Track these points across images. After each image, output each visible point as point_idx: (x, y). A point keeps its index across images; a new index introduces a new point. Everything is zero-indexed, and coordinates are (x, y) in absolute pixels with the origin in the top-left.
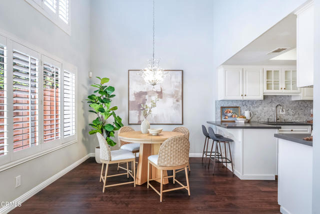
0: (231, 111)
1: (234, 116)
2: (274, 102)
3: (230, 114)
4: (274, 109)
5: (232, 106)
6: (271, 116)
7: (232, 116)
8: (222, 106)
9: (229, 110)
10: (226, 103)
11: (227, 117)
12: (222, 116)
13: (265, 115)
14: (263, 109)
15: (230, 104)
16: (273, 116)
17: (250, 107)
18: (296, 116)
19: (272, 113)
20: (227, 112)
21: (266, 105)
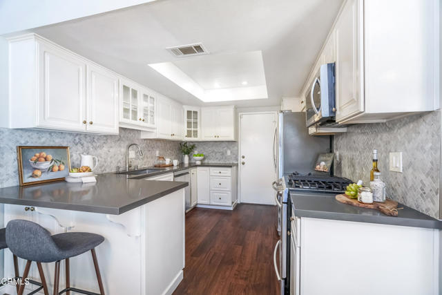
0: (50, 157)
1: (56, 168)
2: (122, 140)
3: (45, 165)
4: (123, 150)
5: (52, 144)
6: (119, 161)
7: (51, 169)
8: (22, 142)
9: (44, 154)
10: (35, 135)
11: (38, 173)
12: (25, 171)
13: (111, 162)
14: (109, 151)
15: (44, 140)
16: (122, 162)
17: (88, 147)
18: (145, 160)
19: (120, 157)
20: (38, 160)
21: (113, 144)
